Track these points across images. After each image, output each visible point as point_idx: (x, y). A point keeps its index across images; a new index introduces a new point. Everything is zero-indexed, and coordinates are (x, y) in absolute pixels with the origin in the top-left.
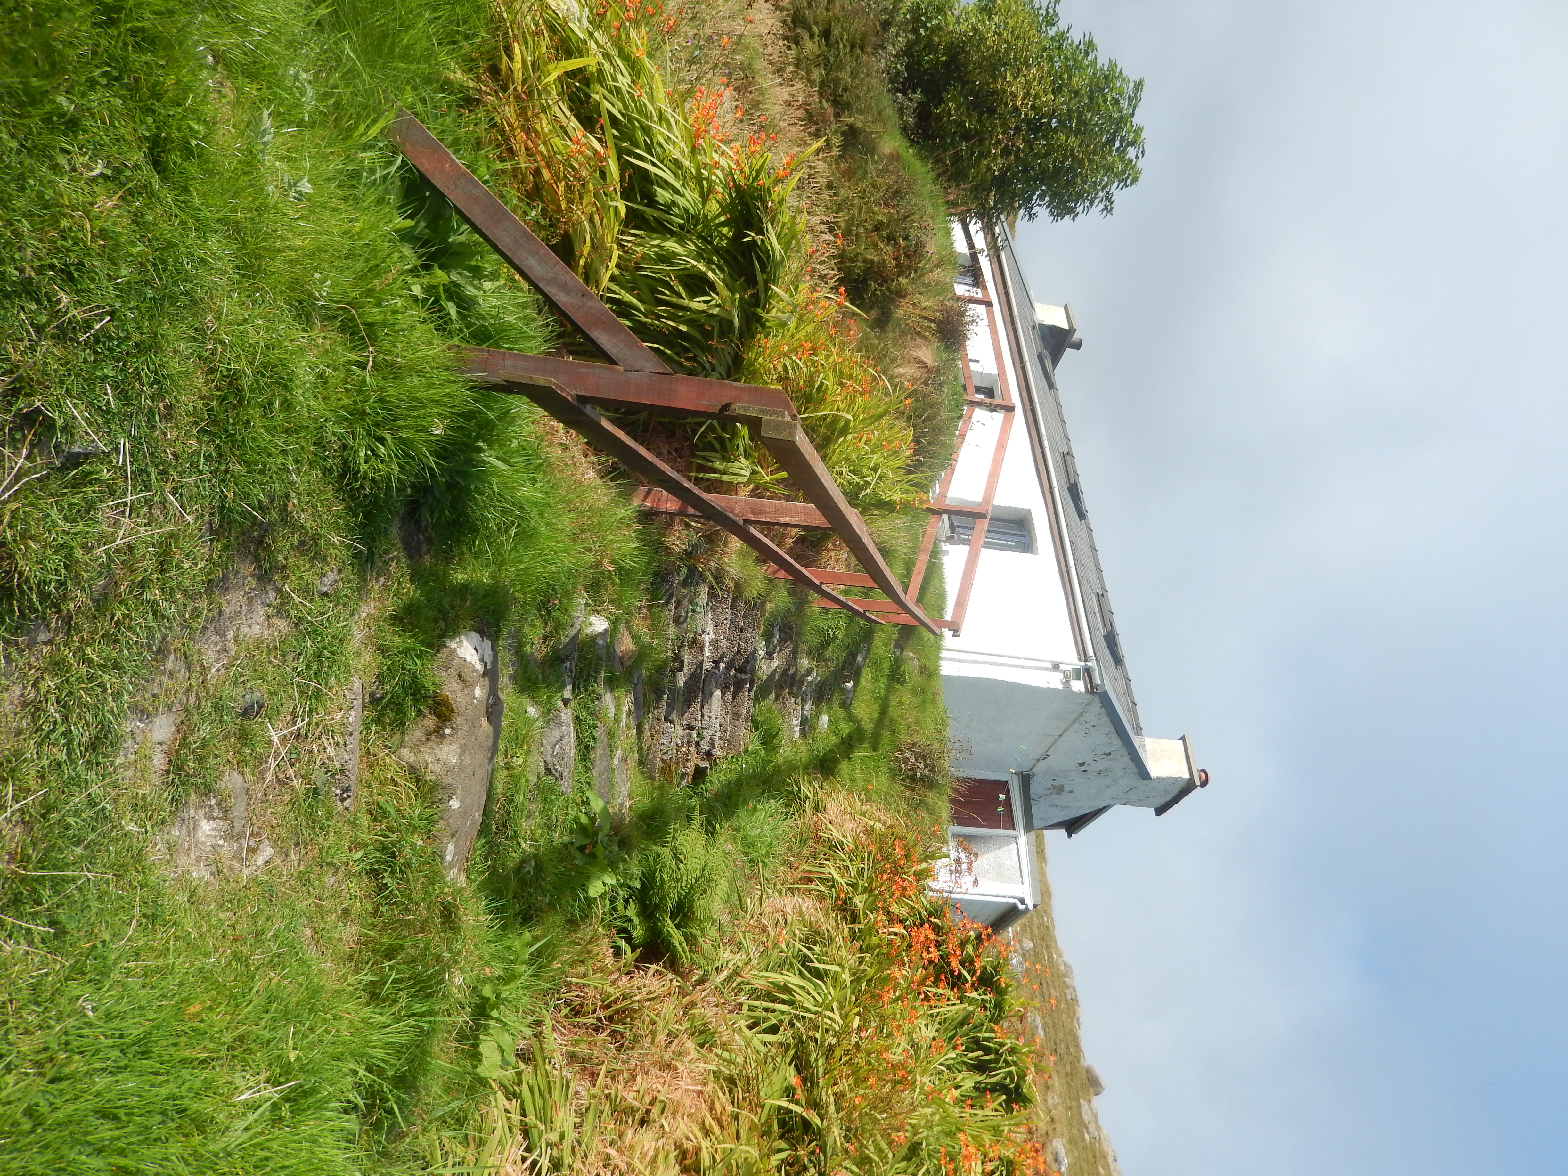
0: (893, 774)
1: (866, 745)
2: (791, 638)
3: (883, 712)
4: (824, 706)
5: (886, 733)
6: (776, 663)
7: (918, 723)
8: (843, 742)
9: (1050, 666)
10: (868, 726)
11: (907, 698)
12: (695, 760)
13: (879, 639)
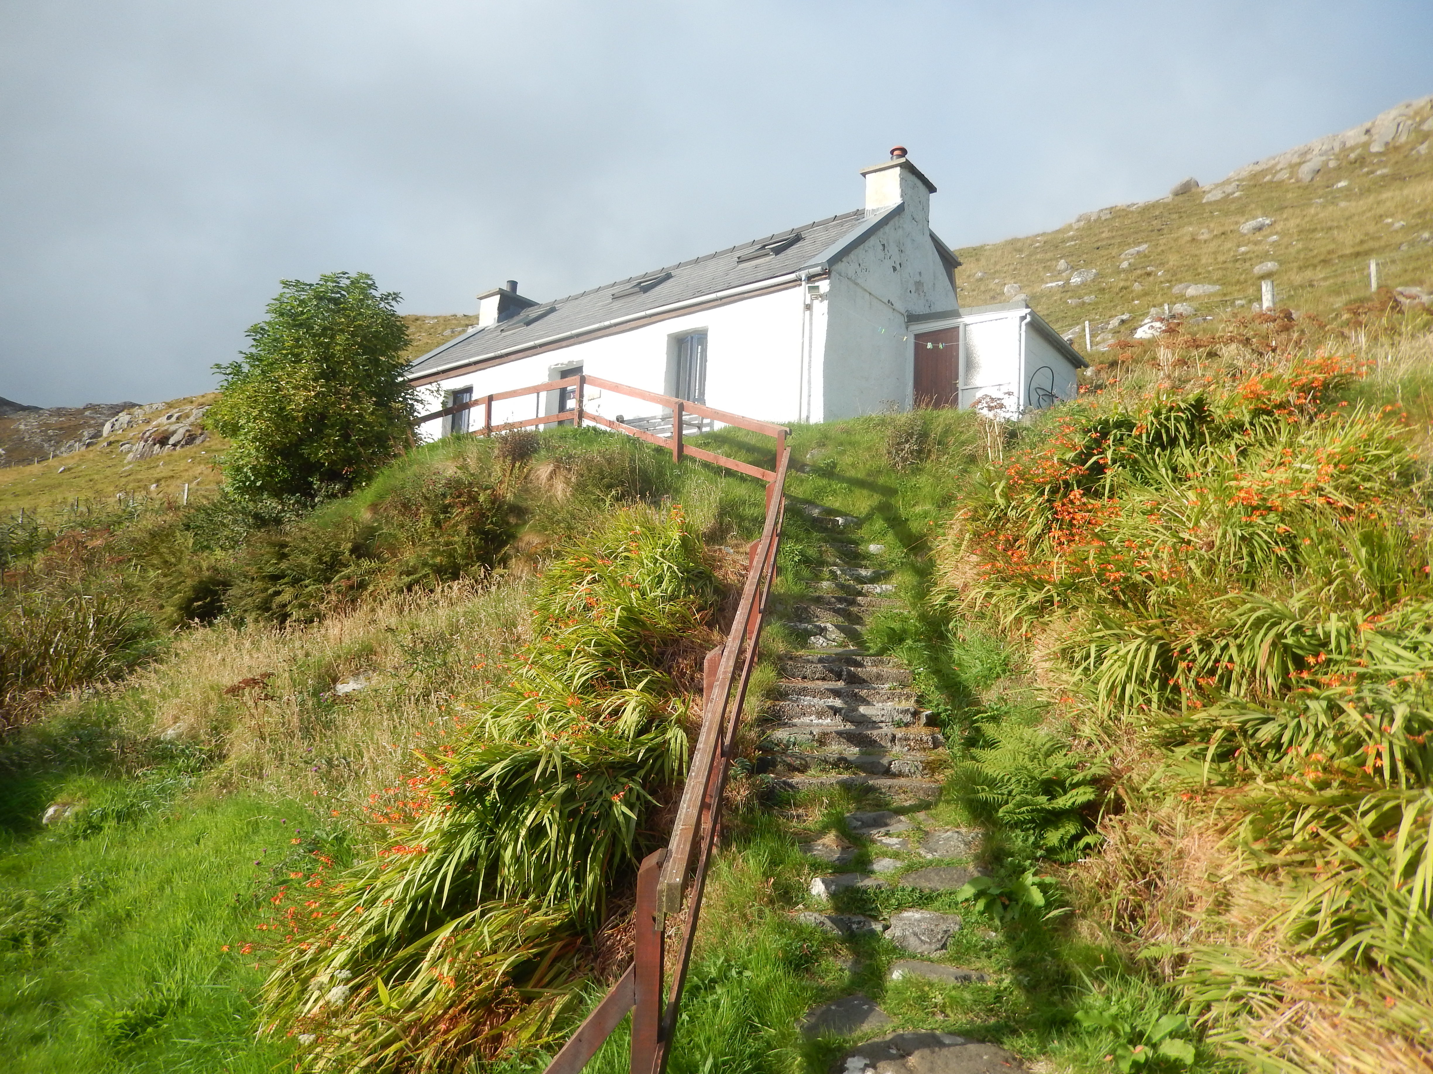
0: (917, 471)
1: (893, 501)
2: (806, 609)
3: (861, 484)
4: (862, 548)
5: (881, 480)
6: (829, 625)
7: (869, 449)
8: (892, 527)
9: (808, 313)
10: (876, 499)
11: (848, 459)
12: (920, 731)
13: (798, 492)
